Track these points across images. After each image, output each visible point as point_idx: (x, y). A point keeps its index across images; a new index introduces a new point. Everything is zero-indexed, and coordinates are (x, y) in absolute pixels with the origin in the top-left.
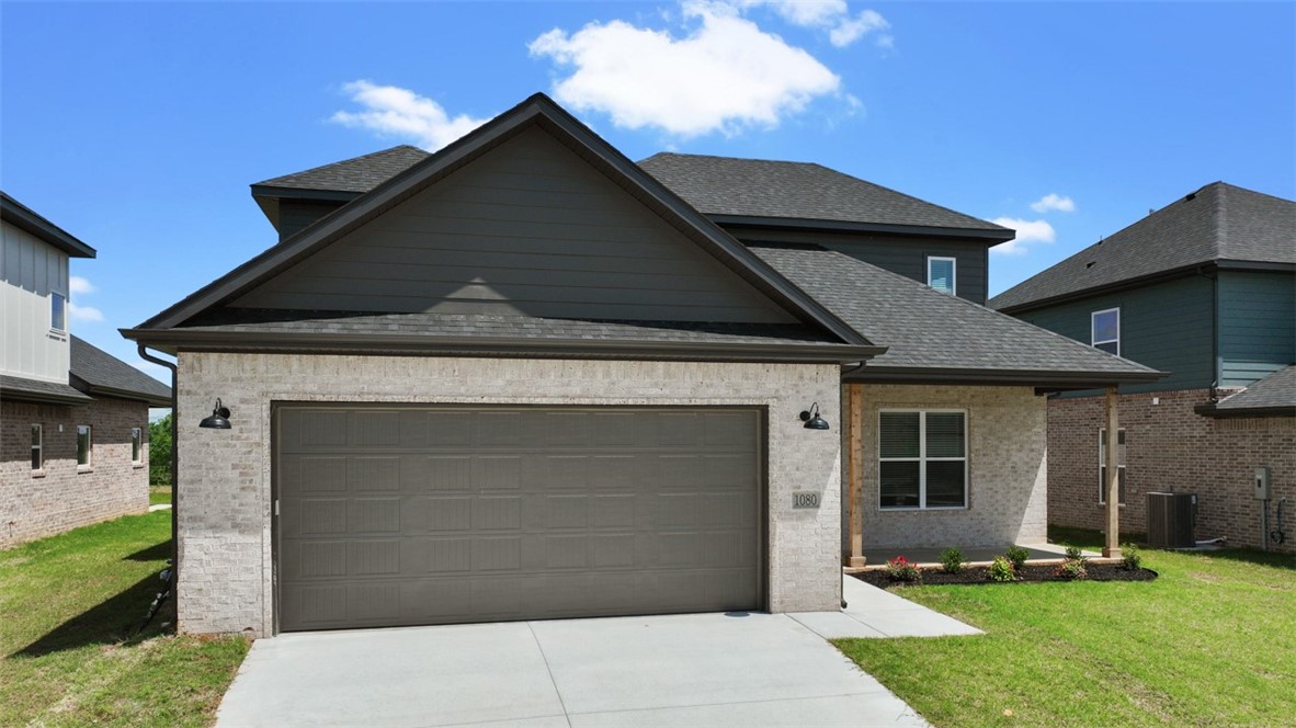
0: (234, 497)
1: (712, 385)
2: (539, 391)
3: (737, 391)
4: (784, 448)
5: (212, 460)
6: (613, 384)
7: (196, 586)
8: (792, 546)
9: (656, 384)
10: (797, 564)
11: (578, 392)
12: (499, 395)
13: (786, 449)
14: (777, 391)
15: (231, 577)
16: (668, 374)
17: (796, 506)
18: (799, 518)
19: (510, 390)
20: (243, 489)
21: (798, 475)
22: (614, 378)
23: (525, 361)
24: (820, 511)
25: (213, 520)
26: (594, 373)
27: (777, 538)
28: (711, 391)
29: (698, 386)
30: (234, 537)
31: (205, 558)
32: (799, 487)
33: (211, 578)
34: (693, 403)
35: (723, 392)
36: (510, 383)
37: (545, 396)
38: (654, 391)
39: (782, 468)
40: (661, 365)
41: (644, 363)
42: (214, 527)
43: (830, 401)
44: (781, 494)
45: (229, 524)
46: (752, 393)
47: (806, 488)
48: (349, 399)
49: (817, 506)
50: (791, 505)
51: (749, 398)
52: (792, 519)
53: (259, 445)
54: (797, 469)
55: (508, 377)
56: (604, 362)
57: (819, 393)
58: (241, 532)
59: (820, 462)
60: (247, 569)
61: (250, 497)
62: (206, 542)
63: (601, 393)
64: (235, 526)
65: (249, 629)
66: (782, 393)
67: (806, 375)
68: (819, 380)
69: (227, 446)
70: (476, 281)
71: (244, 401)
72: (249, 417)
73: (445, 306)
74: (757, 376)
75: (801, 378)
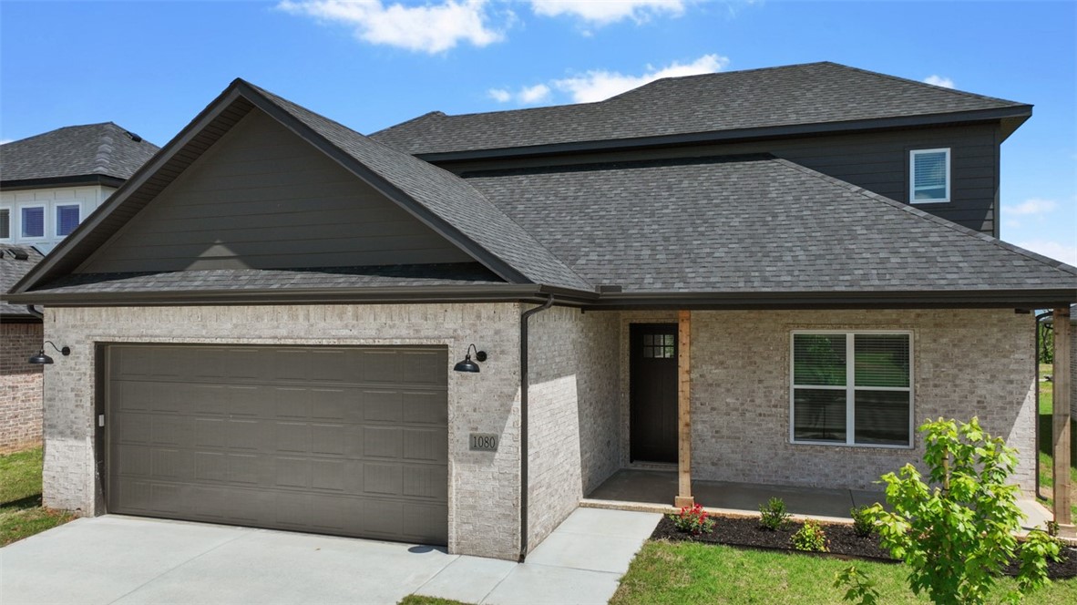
0: (72, 412)
1: (394, 325)
2: (257, 333)
3: (417, 331)
4: (461, 388)
5: (60, 385)
6: (312, 326)
7: (52, 474)
8: (469, 487)
9: (346, 326)
10: (473, 507)
11: (285, 334)
12: (228, 337)
13: (463, 389)
14: (455, 331)
15: (70, 470)
16: (357, 317)
17: (474, 447)
18: (476, 461)
19: (236, 333)
20: (77, 406)
21: (476, 416)
22: (312, 321)
23: (246, 307)
24: (497, 454)
25: (61, 428)
26: (297, 316)
27: (454, 479)
28: (393, 332)
29: (382, 327)
30: (71, 442)
31: (57, 454)
32: (476, 429)
33: (59, 469)
34: (377, 343)
35: (404, 332)
36: (236, 326)
37: (260, 337)
38: (345, 332)
39: (460, 408)
40: (350, 308)
41: (336, 306)
42: (62, 433)
43: (508, 341)
44: (458, 435)
45: (68, 432)
46: (430, 333)
47: (484, 430)
48: (134, 340)
49: (494, 449)
50: (468, 447)
51: (427, 338)
52: (469, 461)
53: (85, 374)
54: (475, 410)
55: (234, 321)
56: (304, 306)
57: (497, 332)
58: (76, 438)
59: (497, 404)
60: (78, 465)
61: (80, 412)
62: (57, 443)
63: (302, 334)
64: (73, 433)
65: (79, 509)
66: (459, 332)
67: (484, 315)
68: (497, 319)
69: (69, 374)
70: (218, 242)
71: (78, 342)
72: (80, 353)
73: (198, 264)
74: (436, 316)
75: (479, 317)
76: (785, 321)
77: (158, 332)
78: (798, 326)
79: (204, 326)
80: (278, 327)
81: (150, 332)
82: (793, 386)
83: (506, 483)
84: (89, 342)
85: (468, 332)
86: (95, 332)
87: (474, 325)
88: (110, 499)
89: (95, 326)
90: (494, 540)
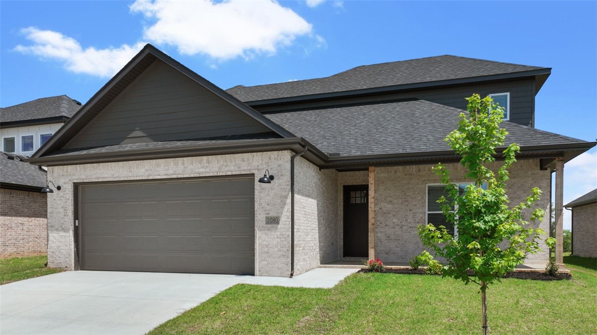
0: (62, 219)
1: (227, 165)
2: (157, 173)
3: (239, 167)
4: (261, 194)
5: (56, 205)
6: (186, 168)
7: (52, 250)
8: (265, 243)
9: (203, 167)
10: (267, 252)
11: (172, 173)
12: (143, 176)
13: (262, 195)
14: (258, 166)
15: (61, 248)
16: (208, 162)
17: (267, 223)
18: (269, 230)
19: (147, 174)
20: (65, 215)
21: (268, 208)
22: (186, 165)
23: (152, 160)
24: (279, 226)
25: (57, 227)
26: (178, 163)
27: (257, 239)
28: (227, 168)
29: (221, 166)
30: (62, 233)
31: (55, 240)
32: (269, 214)
33: (56, 248)
34: (219, 175)
35: (232, 168)
36: (147, 170)
37: (159, 175)
38: (202, 170)
39: (260, 204)
40: (205, 158)
41: (198, 157)
42: (57, 230)
43: (285, 169)
44: (260, 217)
45: (61, 229)
46: (246, 168)
47: (273, 214)
48: (94, 180)
49: (278, 223)
50: (265, 223)
51: (244, 170)
52: (265, 230)
53: (69, 199)
54: (268, 205)
55: (146, 168)
56: (182, 158)
57: (279, 166)
58: (64, 231)
59: (279, 201)
60: (66, 245)
61: (66, 219)
62: (55, 235)
63: (181, 172)
64: (63, 229)
65: (66, 267)
66: (260, 167)
67: (272, 157)
68: (279, 159)
69: (60, 200)
70: (137, 129)
71: (65, 183)
72: (66, 189)
73: (127, 141)
74: (248, 159)
75: (270, 158)
76: (424, 179)
77: (106, 176)
78: (430, 181)
79: (130, 172)
80: (168, 170)
81: (102, 176)
82: (427, 212)
83: (284, 239)
84: (71, 183)
85: (265, 166)
86: (74, 177)
87: (267, 163)
88: (83, 262)
89: (74, 175)
90: (278, 268)
